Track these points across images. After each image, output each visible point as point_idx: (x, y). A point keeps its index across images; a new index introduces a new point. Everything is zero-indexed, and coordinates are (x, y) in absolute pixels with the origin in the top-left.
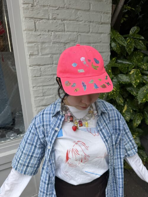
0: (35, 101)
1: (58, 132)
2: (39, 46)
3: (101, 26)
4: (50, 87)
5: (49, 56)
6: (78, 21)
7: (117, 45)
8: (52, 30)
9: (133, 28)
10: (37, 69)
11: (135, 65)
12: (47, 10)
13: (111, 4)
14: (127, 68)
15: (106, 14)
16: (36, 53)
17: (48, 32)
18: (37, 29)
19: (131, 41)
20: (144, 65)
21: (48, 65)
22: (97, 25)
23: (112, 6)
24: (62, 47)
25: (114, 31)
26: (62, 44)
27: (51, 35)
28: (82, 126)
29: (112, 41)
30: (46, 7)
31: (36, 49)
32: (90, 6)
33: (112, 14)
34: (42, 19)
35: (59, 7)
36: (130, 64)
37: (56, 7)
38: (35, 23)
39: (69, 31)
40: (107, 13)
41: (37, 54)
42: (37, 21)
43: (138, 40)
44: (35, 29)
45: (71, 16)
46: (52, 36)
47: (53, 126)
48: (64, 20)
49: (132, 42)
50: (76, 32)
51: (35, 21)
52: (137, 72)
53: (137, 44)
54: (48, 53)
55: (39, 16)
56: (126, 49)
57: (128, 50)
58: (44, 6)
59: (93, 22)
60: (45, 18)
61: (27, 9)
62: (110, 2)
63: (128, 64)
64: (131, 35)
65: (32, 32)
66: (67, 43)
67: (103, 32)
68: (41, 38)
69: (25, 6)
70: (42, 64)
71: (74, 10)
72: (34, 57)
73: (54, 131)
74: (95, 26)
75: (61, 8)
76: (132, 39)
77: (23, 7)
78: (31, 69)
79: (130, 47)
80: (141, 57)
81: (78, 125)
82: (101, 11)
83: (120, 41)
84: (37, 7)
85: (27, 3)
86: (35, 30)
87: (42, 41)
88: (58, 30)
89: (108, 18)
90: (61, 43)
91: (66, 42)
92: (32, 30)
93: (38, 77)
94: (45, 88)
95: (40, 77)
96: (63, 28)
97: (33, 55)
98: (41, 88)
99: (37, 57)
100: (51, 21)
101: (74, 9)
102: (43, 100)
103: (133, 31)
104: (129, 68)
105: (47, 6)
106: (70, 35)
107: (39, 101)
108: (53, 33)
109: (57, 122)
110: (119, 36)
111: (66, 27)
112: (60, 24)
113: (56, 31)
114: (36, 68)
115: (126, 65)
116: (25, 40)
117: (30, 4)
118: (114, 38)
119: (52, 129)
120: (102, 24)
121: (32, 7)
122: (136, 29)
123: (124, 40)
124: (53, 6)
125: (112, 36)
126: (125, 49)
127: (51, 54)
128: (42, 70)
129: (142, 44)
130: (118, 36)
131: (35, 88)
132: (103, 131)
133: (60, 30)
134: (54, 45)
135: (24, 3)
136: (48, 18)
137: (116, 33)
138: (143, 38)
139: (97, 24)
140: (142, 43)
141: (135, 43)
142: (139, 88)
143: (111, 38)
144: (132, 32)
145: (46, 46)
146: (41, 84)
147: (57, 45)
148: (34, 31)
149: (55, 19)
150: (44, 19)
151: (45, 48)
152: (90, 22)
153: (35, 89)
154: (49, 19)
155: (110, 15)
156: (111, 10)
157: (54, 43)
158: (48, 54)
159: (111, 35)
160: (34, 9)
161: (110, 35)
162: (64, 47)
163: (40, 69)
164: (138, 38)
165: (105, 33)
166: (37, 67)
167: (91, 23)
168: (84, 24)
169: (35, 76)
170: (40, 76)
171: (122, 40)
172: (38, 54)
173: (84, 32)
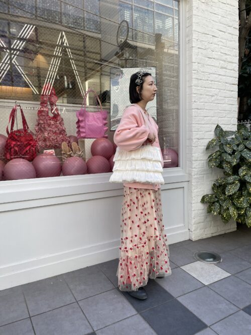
4: (202, 125)
22: (230, 85)
34: (201, 80)
40: (236, 78)
48: (212, 81)
67: (233, 90)
90: (210, 95)
94: (199, 125)
101: (217, 74)
106: (215, 91)
111: (213, 85)
112: (210, 83)
113: (208, 88)
120: (233, 84)
127: (204, 102)
145: (202, 97)
146: (197, 122)
147: (207, 97)
149: (207, 80)
152: (226, 83)
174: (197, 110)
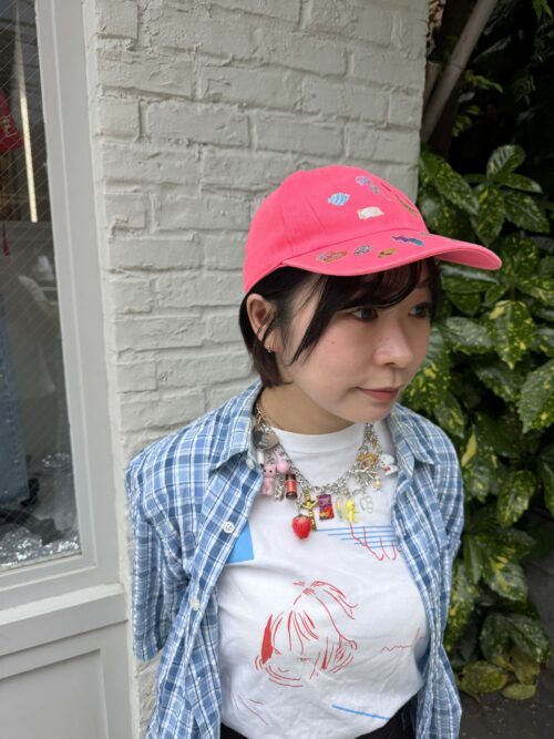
0: (123, 407)
1: (232, 540)
2: (153, 197)
3: (385, 135)
4: (185, 356)
5: (189, 236)
6: (300, 111)
7: (441, 210)
8: (204, 140)
9: (500, 149)
10: (141, 286)
11: (508, 286)
12: (190, 66)
13: (423, 61)
14: (477, 297)
15: (402, 96)
16: (138, 222)
17: (188, 146)
18: (147, 131)
19: (491, 198)
20: (543, 288)
21: (183, 269)
22: (371, 132)
23: (427, 67)
24: (237, 204)
25: (433, 158)
26: (238, 194)
27: (199, 159)
28: (331, 516)
29: (425, 195)
30: (186, 54)
31: (138, 206)
32: (347, 62)
33: (424, 97)
34: (168, 97)
35: (233, 59)
36: (490, 283)
37: (222, 56)
38: (140, 110)
39: (266, 149)
40: (407, 92)
41: (143, 225)
42: (149, 103)
43: (519, 194)
44: (141, 132)
45: (275, 93)
46: (202, 163)
47: (213, 513)
48: (251, 105)
49: (496, 200)
50: (294, 152)
51: (142, 103)
52: (518, 313)
53: (514, 210)
54: (184, 225)
55: (158, 85)
56: (474, 224)
57: (483, 230)
58: (178, 50)
59: (356, 120)
60: (180, 93)
61: (114, 56)
62: (420, 54)
63: (482, 281)
64: (491, 175)
65: (127, 141)
66: (256, 192)
67: (390, 158)
68: (159, 165)
69: (108, 45)
70: (159, 268)
71: (288, 73)
72: (129, 237)
73: (216, 537)
74: (364, 137)
75: (241, 60)
76: (495, 192)
77: (99, 50)
78: (114, 283)
79: (490, 220)
80: (532, 255)
81: (317, 513)
82: (385, 82)
83: (455, 194)
84: (153, 51)
85: (116, 33)
86: (140, 138)
87: (165, 178)
88: (225, 141)
89: (409, 110)
90: (237, 190)
91: (254, 188)
92: (127, 136)
93: (140, 313)
94: (166, 357)
95: (150, 317)
96: (245, 137)
97: (124, 230)
98: (150, 357)
99: (141, 238)
100: (201, 107)
101: (287, 67)
102: (154, 404)
103: (499, 163)
104: (487, 295)
105: (190, 50)
106: (271, 161)
107: (139, 408)
108: (205, 150)
109: (228, 496)
110: (452, 177)
111: (254, 130)
112: (233, 120)
113: (219, 145)
114: (135, 281)
115: (474, 284)
116: (98, 172)
117: (125, 38)
118: (430, 184)
119: (207, 528)
120: (389, 128)
121: (132, 49)
122: (512, 154)
123: (467, 192)
124: (212, 51)
125: (425, 176)
126: (470, 224)
127: (194, 229)
128: (157, 287)
129: (532, 211)
130: (445, 175)
131: (125, 356)
132: (415, 539)
133: (232, 143)
134: (208, 196)
135: (105, 32)
136: (189, 94)
137: (440, 165)
138: (536, 187)
139: (370, 127)
140: (535, 208)
141: (508, 207)
142: (524, 374)
143: (420, 184)
144: (496, 164)
145: (178, 198)
146: (150, 344)
147: (220, 197)
148: (135, 139)
149: (215, 102)
150: (176, 96)
151: (174, 207)
152: (347, 119)
153: (127, 360)
154: (192, 99)
155: (418, 100)
156: (423, 79)
157: (208, 188)
158: (186, 229)
159: (420, 171)
160: (138, 57)
161: (417, 172)
162: (247, 205)
163: (152, 284)
164: (519, 186)
165: (400, 164)
166: (138, 277)
167: (350, 125)
168: (323, 125)
169: (130, 312)
170: (149, 312)
171: (463, 189)
172: (146, 227)
173: (321, 156)
174: (142, 278)
